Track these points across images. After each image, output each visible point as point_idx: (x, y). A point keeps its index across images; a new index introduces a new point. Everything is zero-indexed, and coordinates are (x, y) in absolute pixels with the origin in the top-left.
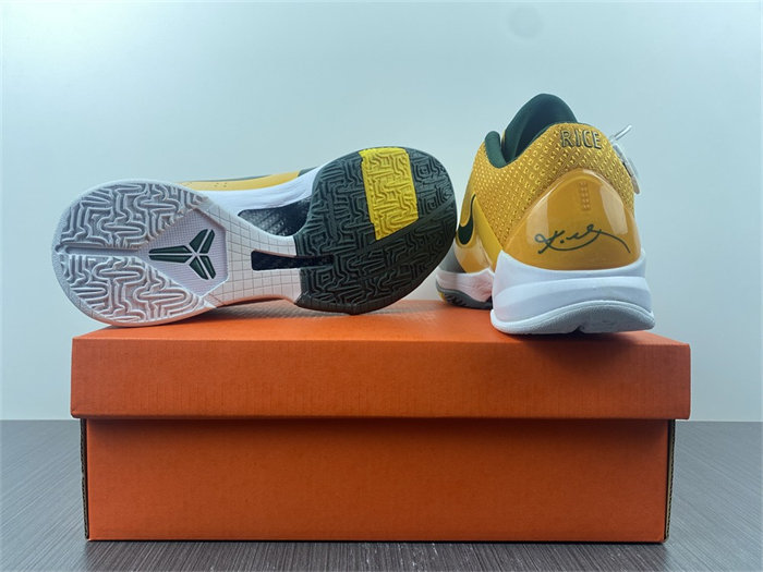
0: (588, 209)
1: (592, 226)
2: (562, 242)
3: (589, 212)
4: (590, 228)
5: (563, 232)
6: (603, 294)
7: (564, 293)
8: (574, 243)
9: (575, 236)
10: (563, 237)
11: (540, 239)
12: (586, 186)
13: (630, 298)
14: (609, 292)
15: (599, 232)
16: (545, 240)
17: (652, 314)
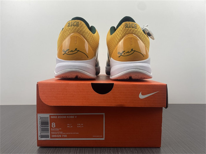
0: (132, 45)
1: (133, 49)
2: (124, 54)
3: (132, 46)
4: (132, 50)
5: (125, 51)
6: (135, 68)
7: (124, 68)
8: (128, 54)
9: (128, 52)
10: (125, 53)
11: (119, 53)
12: (132, 38)
13: (142, 69)
14: (136, 67)
15: (135, 51)
16: (120, 54)
17: (151, 74)
